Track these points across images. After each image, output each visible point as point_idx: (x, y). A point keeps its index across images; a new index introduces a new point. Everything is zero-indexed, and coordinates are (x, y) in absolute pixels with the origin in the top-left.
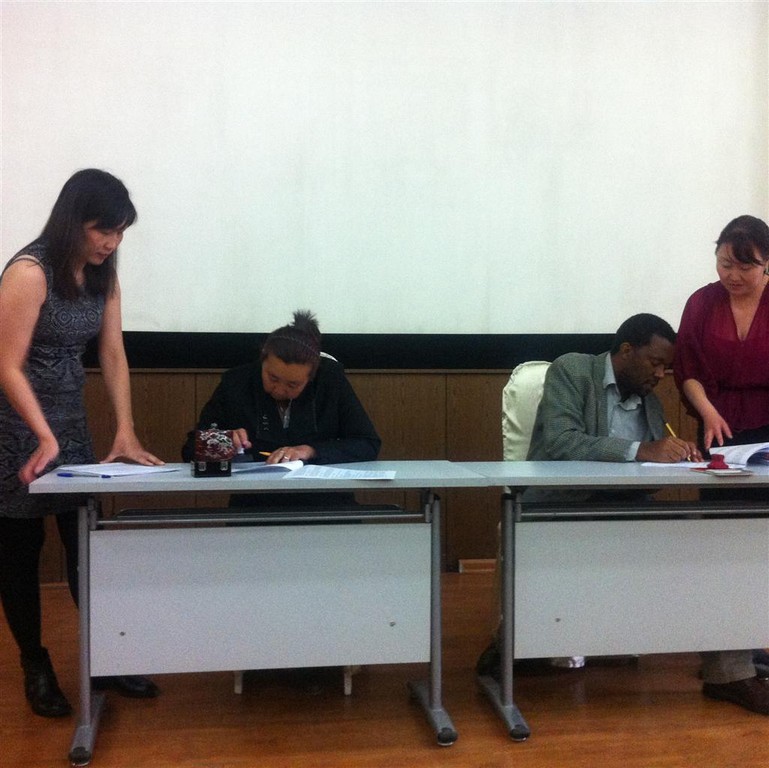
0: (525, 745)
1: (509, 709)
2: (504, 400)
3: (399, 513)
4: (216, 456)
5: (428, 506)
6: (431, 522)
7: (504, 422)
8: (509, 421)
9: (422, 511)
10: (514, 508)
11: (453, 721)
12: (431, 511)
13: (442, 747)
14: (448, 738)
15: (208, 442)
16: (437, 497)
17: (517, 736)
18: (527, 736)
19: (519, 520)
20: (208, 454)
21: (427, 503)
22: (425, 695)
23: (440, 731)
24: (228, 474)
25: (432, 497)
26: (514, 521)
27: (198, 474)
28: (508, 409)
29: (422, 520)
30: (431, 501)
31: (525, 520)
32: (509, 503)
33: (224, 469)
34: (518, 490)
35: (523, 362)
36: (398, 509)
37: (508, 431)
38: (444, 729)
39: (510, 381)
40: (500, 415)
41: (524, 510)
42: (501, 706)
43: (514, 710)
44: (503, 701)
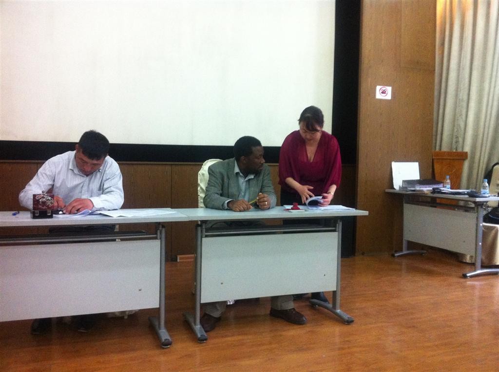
0: (205, 344)
1: (198, 328)
2: (199, 178)
3: (144, 235)
4: (45, 207)
5: (159, 231)
6: (161, 239)
7: (199, 188)
8: (201, 188)
9: (156, 234)
10: (202, 231)
11: (170, 336)
12: (161, 234)
13: (164, 348)
14: (168, 344)
15: (40, 201)
16: (163, 227)
17: (201, 340)
18: (206, 340)
19: (204, 236)
20: (40, 207)
21: (158, 229)
22: (157, 323)
23: (164, 341)
24: (51, 217)
25: (161, 226)
26: (202, 237)
27: (34, 217)
28: (201, 182)
29: (156, 238)
30: (160, 229)
31: (206, 236)
32: (199, 228)
33: (49, 214)
34: (204, 222)
35: (208, 159)
36: (144, 232)
37: (201, 193)
38: (165, 340)
39: (202, 169)
40: (197, 185)
41: (206, 232)
42: (194, 326)
43: (200, 328)
44: (195, 324)
